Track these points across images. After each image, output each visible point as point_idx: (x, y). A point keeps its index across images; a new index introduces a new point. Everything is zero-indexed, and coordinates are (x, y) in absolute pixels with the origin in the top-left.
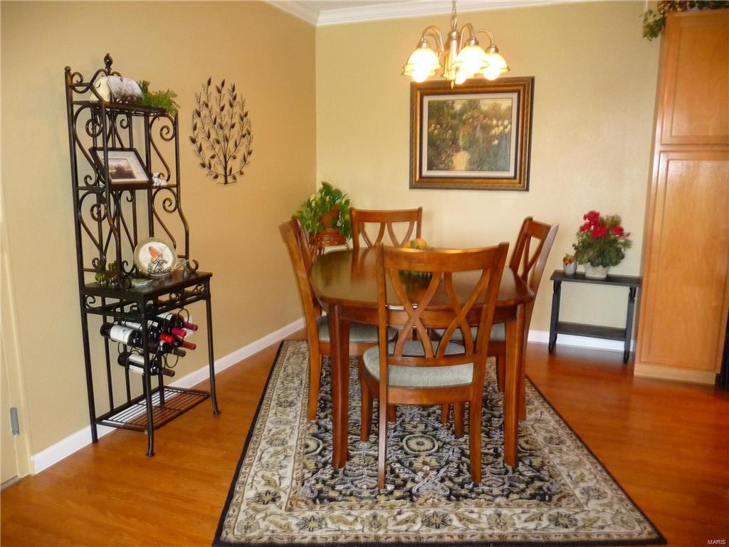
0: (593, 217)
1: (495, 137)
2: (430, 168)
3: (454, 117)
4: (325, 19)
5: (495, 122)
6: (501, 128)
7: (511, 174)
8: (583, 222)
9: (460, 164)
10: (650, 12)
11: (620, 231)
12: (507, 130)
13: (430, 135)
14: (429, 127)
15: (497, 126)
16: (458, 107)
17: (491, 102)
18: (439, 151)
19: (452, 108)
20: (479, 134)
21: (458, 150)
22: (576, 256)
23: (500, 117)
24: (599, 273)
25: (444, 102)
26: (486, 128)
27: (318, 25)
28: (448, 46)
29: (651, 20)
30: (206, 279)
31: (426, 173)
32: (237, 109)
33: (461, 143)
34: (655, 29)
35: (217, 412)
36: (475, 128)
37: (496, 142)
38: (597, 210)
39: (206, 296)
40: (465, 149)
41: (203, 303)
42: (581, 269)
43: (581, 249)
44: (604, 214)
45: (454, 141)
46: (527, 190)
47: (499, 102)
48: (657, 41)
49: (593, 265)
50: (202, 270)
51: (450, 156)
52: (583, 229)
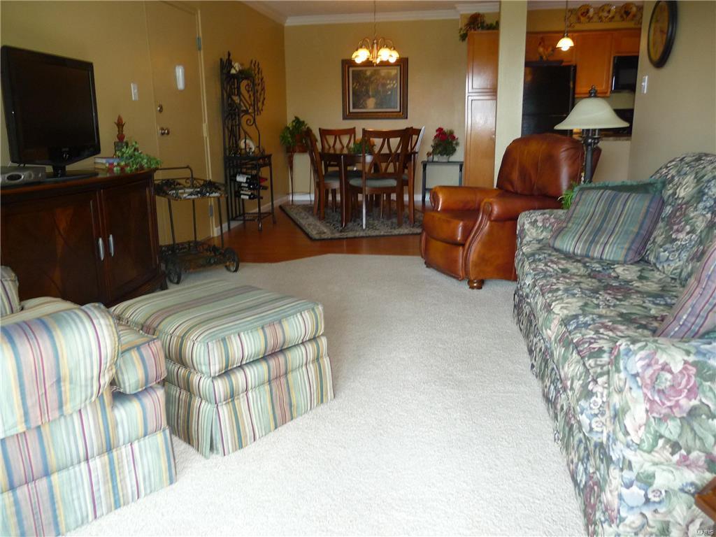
0: (440, 130)
1: (389, 89)
2: (354, 108)
3: (366, 79)
4: (290, 22)
5: (388, 82)
6: (392, 85)
7: (398, 110)
8: (435, 134)
9: (371, 105)
10: (461, 29)
11: (454, 138)
12: (395, 86)
13: (353, 89)
14: (353, 84)
15: (390, 84)
16: (368, 73)
17: (386, 71)
18: (359, 98)
19: (365, 74)
20: (380, 89)
21: (369, 97)
22: (433, 152)
23: (392, 79)
24: (444, 159)
25: (360, 71)
26: (384, 85)
27: (286, 25)
28: (373, 47)
29: (462, 33)
30: (269, 157)
31: (351, 110)
32: (260, 76)
33: (370, 93)
34: (463, 37)
35: (275, 222)
36: (378, 85)
37: (389, 93)
38: (442, 127)
39: (270, 164)
40: (373, 96)
41: (268, 167)
42: (436, 159)
43: (435, 147)
44: (446, 129)
45: (367, 92)
46: (407, 118)
47: (390, 71)
48: (465, 43)
49: (441, 155)
50: (267, 153)
51: (365, 101)
52: (435, 137)
